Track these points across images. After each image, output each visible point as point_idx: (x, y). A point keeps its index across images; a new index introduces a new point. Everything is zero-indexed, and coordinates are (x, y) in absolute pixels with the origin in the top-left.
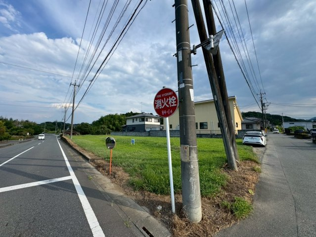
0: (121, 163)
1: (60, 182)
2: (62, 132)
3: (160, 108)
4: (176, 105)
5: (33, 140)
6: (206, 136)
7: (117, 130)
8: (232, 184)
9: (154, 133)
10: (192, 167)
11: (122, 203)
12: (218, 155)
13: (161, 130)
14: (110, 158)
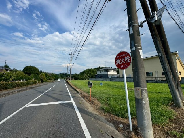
0: (96, 96)
1: (67, 103)
2: (66, 78)
3: (119, 64)
4: (130, 61)
5: (55, 82)
6: (152, 81)
7: (92, 77)
8: (180, 119)
9: (113, 79)
10: (144, 102)
11: (98, 119)
12: (163, 96)
13: (118, 77)
14: (90, 93)
